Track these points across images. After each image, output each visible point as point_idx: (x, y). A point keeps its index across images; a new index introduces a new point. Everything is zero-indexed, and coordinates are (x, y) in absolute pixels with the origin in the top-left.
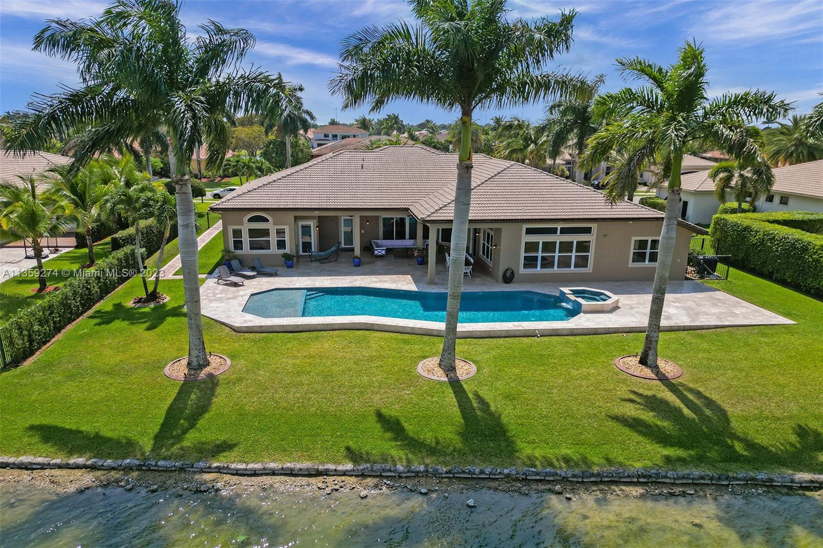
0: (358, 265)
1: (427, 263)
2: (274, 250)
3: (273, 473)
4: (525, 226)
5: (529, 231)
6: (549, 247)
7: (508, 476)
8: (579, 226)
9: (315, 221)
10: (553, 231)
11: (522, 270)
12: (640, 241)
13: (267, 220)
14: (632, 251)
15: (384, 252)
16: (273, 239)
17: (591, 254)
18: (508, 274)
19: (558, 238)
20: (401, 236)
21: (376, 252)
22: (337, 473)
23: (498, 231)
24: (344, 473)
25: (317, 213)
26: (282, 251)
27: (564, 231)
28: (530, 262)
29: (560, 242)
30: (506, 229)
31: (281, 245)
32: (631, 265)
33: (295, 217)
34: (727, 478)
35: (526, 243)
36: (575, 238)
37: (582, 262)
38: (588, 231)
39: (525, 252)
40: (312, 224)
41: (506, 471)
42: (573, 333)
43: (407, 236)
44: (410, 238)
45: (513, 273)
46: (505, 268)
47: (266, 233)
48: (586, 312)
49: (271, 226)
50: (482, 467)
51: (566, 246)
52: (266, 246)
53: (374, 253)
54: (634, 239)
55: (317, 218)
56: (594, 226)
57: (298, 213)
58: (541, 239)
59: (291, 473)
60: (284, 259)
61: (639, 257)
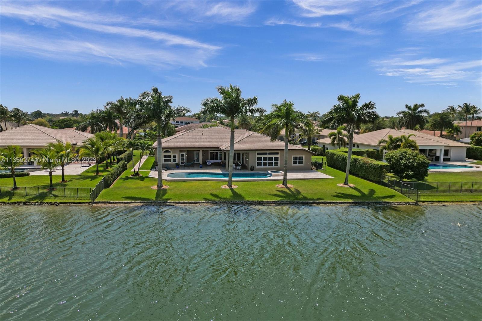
0: (201, 167)
1: (225, 167)
2: (172, 162)
3: (186, 203)
4: (257, 152)
5: (258, 154)
6: (265, 159)
7: (242, 202)
8: (275, 152)
9: (186, 153)
10: (266, 154)
11: (257, 167)
12: (295, 157)
13: (170, 152)
14: (293, 160)
15: (210, 164)
16: (172, 158)
17: (279, 161)
18: (252, 168)
19: (268, 156)
20: (217, 159)
21: (208, 164)
22: (201, 203)
23: (248, 153)
24: (203, 203)
25: (187, 149)
26: (175, 163)
27: (270, 154)
28: (259, 164)
29: (269, 157)
30: (250, 153)
31: (175, 160)
32: (292, 165)
33: (180, 151)
34: (293, 202)
35: (258, 158)
36: (273, 156)
37: (276, 164)
38: (277, 154)
39: (257, 161)
40: (185, 154)
41: (242, 201)
42: (267, 180)
43: (219, 159)
44: (220, 160)
45: (254, 167)
46: (251, 166)
47: (170, 156)
48: (273, 176)
49: (172, 154)
50: (236, 201)
51: (271, 159)
52: (169, 160)
53: (207, 164)
54: (293, 156)
55: (187, 151)
56: (279, 152)
57: (181, 150)
58: (262, 156)
59: (190, 203)
60: (176, 165)
61: (295, 162)
